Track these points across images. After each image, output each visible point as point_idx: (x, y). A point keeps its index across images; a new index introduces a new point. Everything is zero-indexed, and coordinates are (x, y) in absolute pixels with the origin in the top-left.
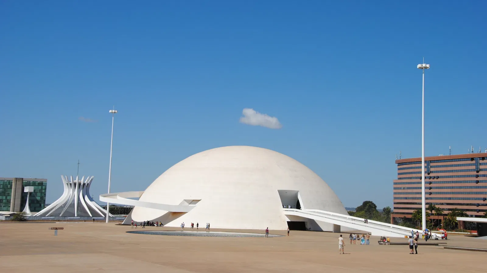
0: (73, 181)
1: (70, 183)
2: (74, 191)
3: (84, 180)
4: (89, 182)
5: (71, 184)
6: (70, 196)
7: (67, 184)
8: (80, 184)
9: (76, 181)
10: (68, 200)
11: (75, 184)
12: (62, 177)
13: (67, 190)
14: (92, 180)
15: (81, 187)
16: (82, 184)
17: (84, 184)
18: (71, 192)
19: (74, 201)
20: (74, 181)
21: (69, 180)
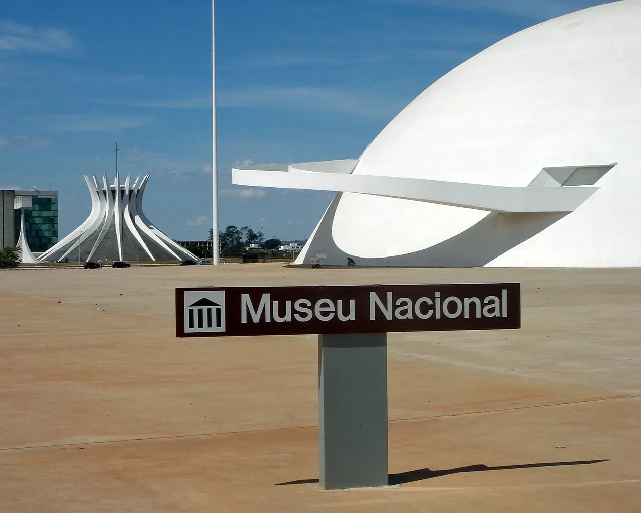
0: (108, 185)
1: (103, 190)
2: (112, 206)
3: (131, 183)
4: (139, 188)
5: (104, 192)
6: (105, 217)
7: (97, 191)
8: (122, 192)
9: (115, 185)
10: (102, 224)
11: (113, 192)
12: (86, 178)
13: (99, 204)
14: (146, 182)
15: (126, 198)
16: (127, 193)
17: (131, 192)
18: (107, 209)
19: (113, 226)
20: (111, 186)
21: (100, 185)
